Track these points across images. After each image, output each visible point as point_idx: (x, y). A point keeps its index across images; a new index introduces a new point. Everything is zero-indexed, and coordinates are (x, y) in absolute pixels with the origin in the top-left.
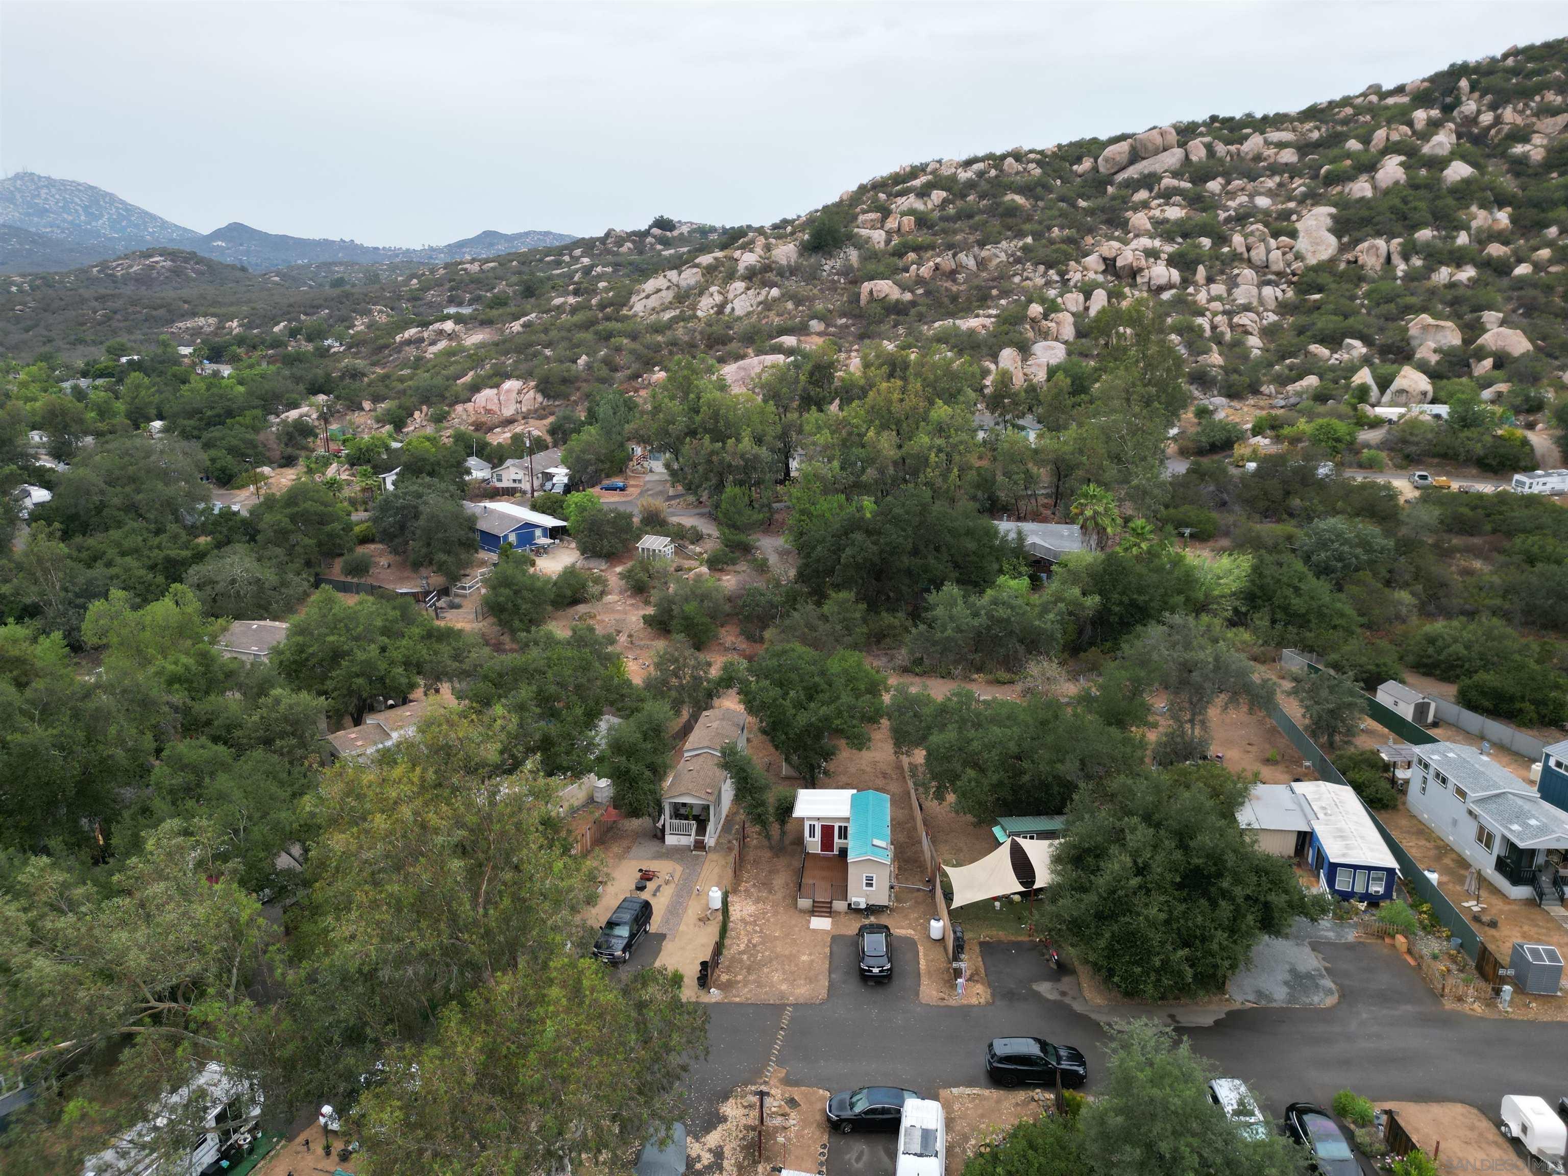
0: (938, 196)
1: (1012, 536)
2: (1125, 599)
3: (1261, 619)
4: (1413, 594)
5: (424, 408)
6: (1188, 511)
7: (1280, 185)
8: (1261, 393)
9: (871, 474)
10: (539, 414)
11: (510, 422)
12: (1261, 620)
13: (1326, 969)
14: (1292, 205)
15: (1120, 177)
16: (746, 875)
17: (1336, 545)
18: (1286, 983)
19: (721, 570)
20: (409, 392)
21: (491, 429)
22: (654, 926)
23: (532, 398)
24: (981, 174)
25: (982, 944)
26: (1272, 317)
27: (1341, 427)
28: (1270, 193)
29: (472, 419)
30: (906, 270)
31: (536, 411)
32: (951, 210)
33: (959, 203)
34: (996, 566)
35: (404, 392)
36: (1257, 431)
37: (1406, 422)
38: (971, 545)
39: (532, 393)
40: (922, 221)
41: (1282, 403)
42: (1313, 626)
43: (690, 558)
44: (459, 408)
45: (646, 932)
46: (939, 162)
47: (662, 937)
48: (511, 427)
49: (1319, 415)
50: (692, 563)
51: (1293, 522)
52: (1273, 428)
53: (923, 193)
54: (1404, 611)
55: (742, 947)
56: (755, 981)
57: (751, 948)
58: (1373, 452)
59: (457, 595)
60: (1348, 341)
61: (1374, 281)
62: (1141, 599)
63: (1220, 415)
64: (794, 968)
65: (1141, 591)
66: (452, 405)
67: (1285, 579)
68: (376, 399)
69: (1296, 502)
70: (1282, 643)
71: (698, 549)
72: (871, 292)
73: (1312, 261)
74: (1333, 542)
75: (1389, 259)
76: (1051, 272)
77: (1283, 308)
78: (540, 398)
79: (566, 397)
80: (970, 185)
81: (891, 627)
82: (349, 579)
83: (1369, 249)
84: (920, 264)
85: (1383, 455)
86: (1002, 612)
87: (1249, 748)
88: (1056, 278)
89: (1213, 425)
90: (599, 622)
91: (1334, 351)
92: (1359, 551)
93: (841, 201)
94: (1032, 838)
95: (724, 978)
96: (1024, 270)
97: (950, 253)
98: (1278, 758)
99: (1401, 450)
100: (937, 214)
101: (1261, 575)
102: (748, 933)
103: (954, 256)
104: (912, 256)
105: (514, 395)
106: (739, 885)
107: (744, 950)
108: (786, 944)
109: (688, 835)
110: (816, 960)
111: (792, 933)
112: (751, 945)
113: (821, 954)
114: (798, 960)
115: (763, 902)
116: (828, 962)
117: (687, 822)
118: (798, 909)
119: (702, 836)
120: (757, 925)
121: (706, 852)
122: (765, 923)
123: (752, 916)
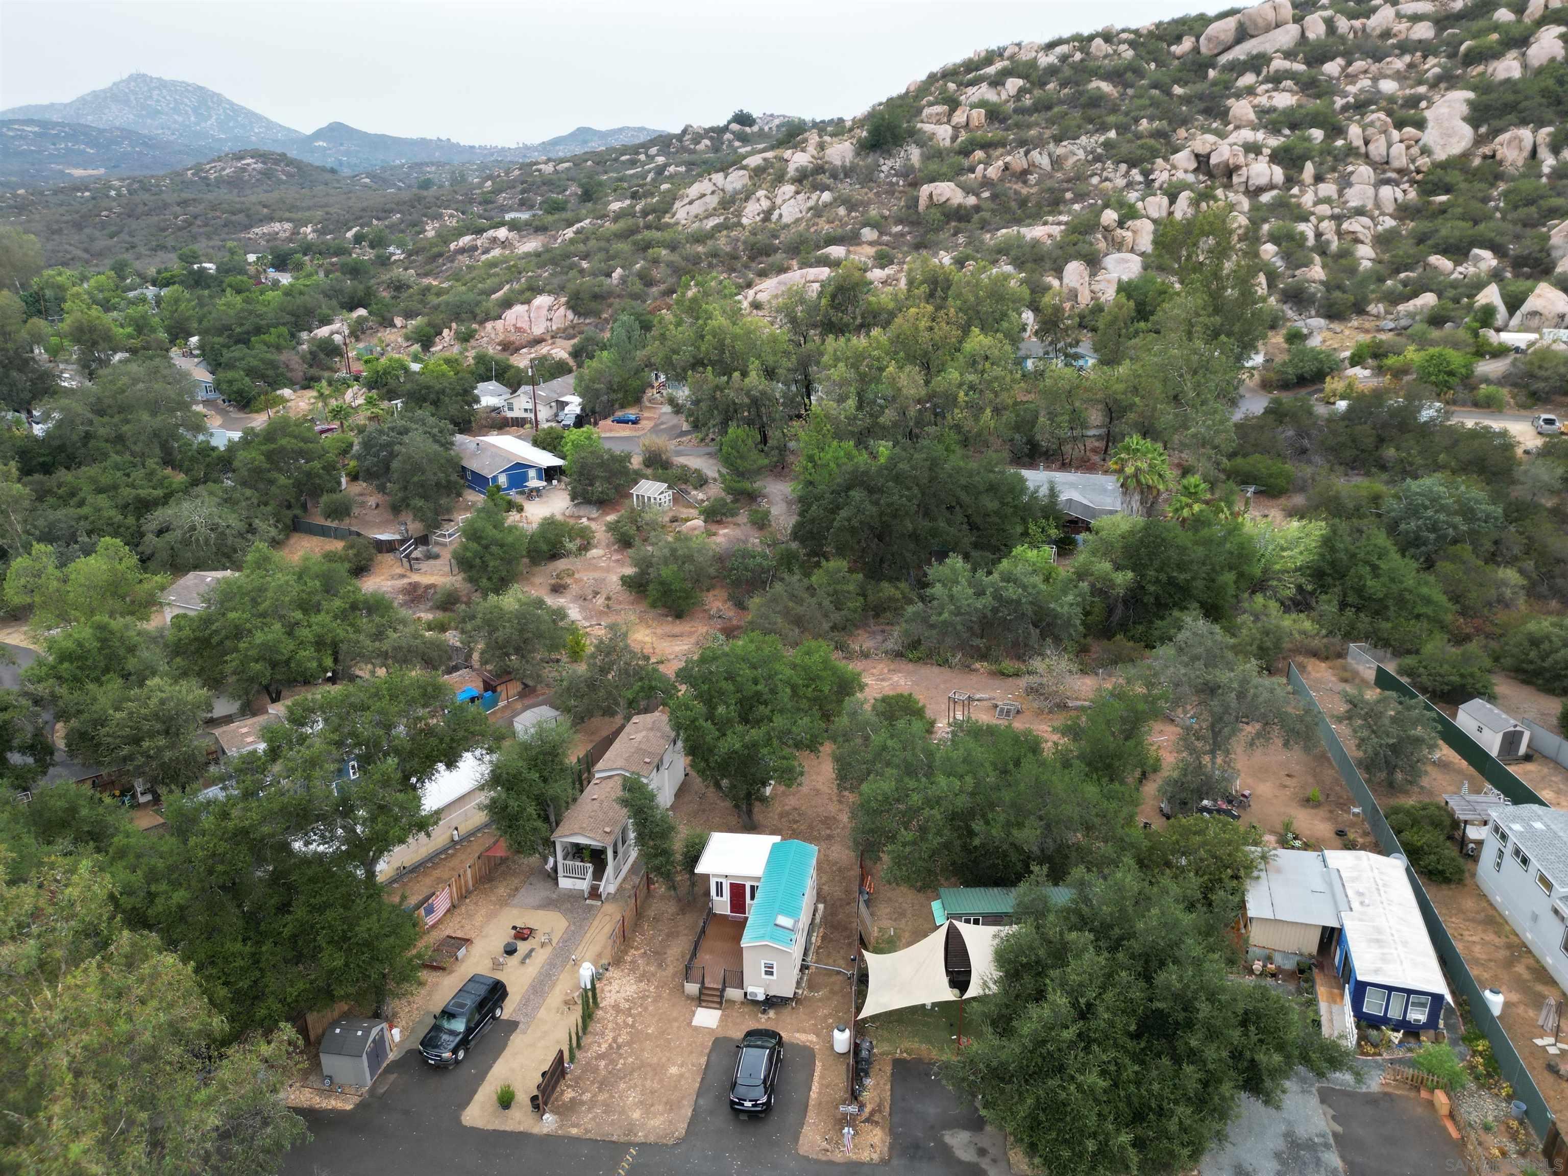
0: (1013, 84)
1: (1044, 491)
2: (1163, 577)
3: (1330, 601)
4: (1521, 571)
5: (454, 325)
6: (1259, 462)
7: (1411, 66)
8: (1367, 313)
9: (888, 416)
10: (566, 333)
11: (538, 341)
12: (1328, 605)
13: (1335, 1135)
14: (1422, 89)
15: (1224, 59)
16: (639, 938)
17: (1430, 513)
18: (1278, 1155)
19: (719, 522)
20: (443, 307)
21: (517, 350)
22: (506, 1012)
23: (563, 316)
24: (1064, 58)
25: (898, 1064)
26: (1389, 223)
27: (1456, 358)
28: (1398, 76)
29: (501, 337)
30: (972, 170)
31: (565, 329)
32: (1027, 101)
33: (1037, 92)
34: (1019, 529)
35: (436, 308)
36: (1356, 360)
37: (1535, 353)
38: (990, 504)
39: (562, 310)
40: (994, 114)
41: (1391, 325)
42: (1391, 612)
43: (690, 505)
44: (489, 325)
45: (494, 1018)
46: (1019, 45)
47: (512, 1026)
48: (538, 347)
49: (1433, 343)
50: (694, 512)
51: (1385, 476)
52: (1375, 356)
53: (997, 82)
54: (1508, 593)
55: (604, 1047)
56: (605, 1104)
57: (616, 1048)
58: (1492, 388)
59: (437, 543)
60: (1476, 251)
61: (1513, 179)
62: (1182, 577)
63: (1315, 342)
64: (656, 1085)
65: (1181, 566)
66: (482, 323)
67: (1362, 555)
68: (409, 315)
69: (1390, 452)
70: (1350, 635)
71: (701, 496)
72: (931, 195)
73: (1441, 155)
74: (1426, 508)
75: (1534, 153)
76: (1135, 172)
77: (1403, 211)
78: (570, 315)
79: (597, 314)
80: (1052, 71)
81: (891, 599)
82: (328, 523)
83: (1510, 142)
84: (987, 163)
85: (1505, 393)
86: (1012, 592)
87: (1288, 782)
88: (1139, 178)
89: (1303, 352)
90: (577, 581)
91: (1457, 263)
92: (1458, 519)
93: (907, 93)
94: (976, 922)
95: (569, 1095)
96: (1103, 169)
97: (1022, 151)
98: (1322, 798)
99: (1526, 386)
100: (1011, 105)
101: (1333, 550)
102: (618, 1028)
103: (1027, 154)
104: (979, 154)
105: (544, 312)
106: (627, 953)
107: (604, 1053)
108: (657, 1047)
109: (583, 879)
110: (687, 1075)
111: (669, 1031)
112: (615, 1046)
113: (695, 1066)
114: (665, 1073)
115: (648, 980)
116: (699, 1080)
117: (582, 864)
118: (685, 994)
119: (599, 880)
120: (631, 1016)
121: (602, 901)
122: (641, 1013)
123: (628, 1000)
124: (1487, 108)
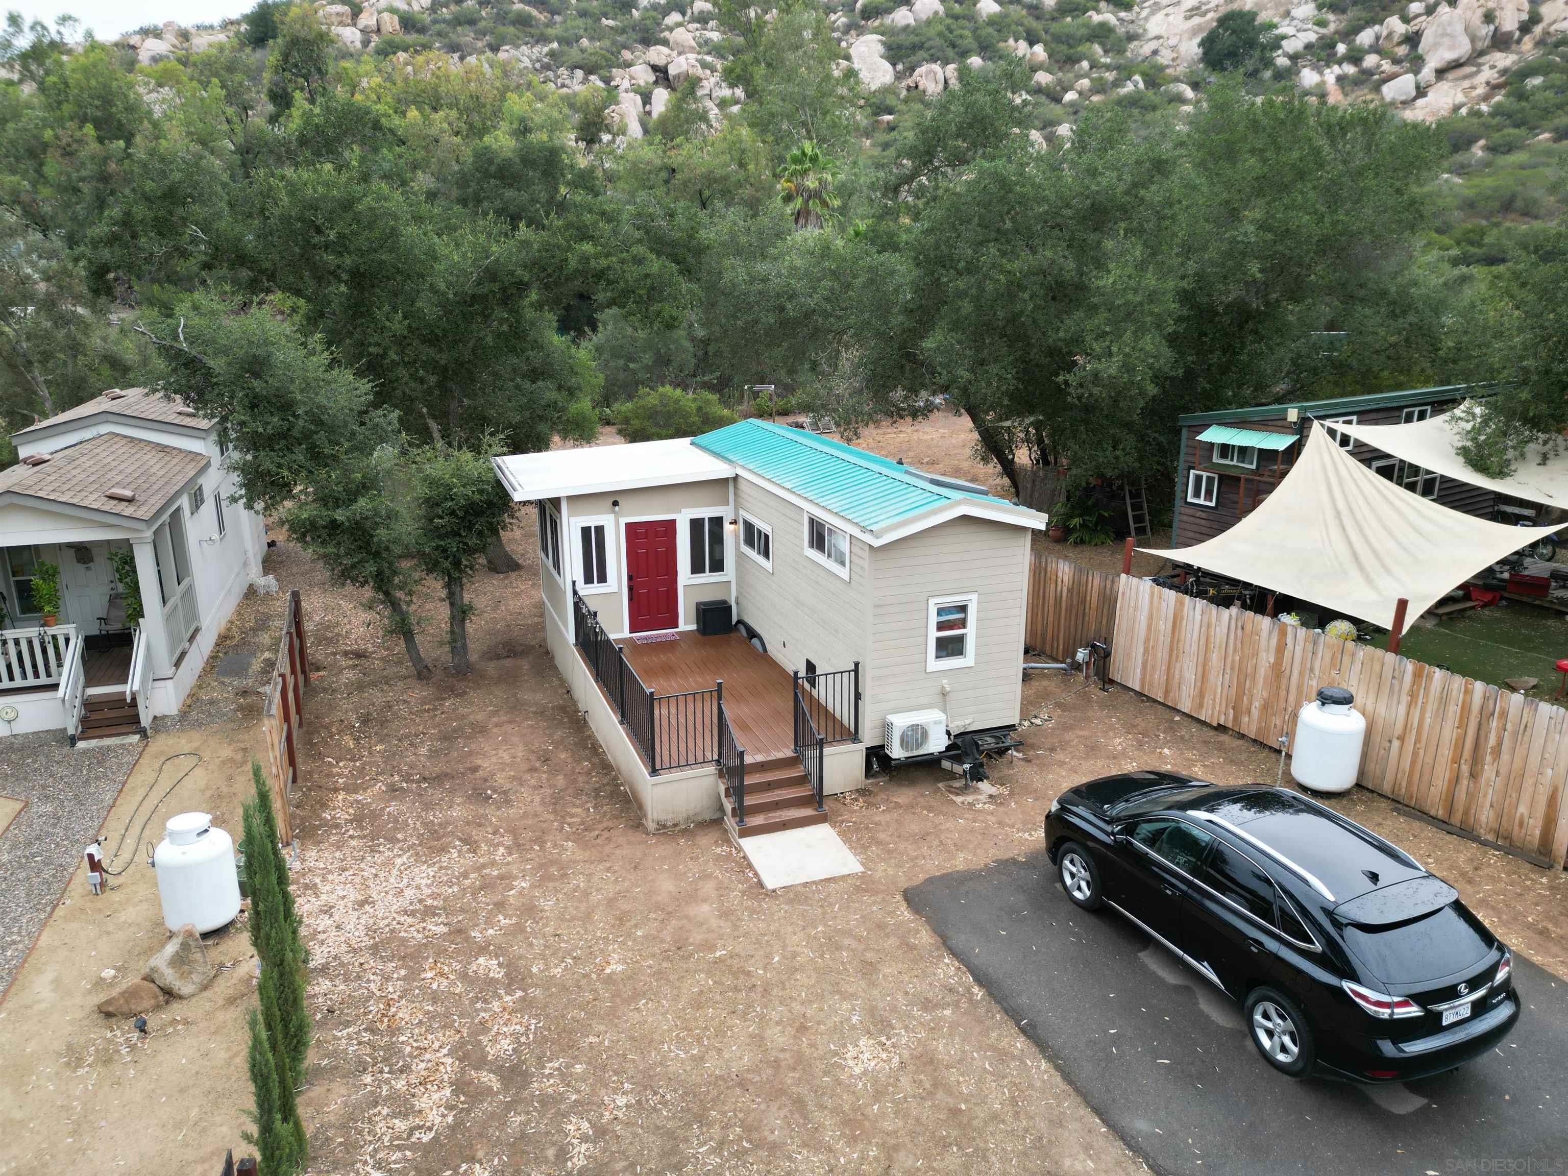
14: (838, 34)
16: (348, 767)
40: (409, 22)
57: (499, 1085)
73: (875, 85)
75: (947, 85)
83: (926, 75)
88: (600, 84)
100: (427, 16)
102: (450, 1011)
104: (402, 56)
106: (324, 805)
107: (453, 1128)
108: (699, 1006)
109: (55, 687)
110: (942, 1048)
111: (697, 937)
112: (489, 1079)
113: (937, 1006)
114: (839, 1083)
115: (465, 841)
116: (1020, 1043)
117: (32, 632)
118: (651, 826)
119: (123, 678)
120: (482, 950)
121: (143, 733)
122: (519, 929)
123: (429, 912)
124: (900, 47)
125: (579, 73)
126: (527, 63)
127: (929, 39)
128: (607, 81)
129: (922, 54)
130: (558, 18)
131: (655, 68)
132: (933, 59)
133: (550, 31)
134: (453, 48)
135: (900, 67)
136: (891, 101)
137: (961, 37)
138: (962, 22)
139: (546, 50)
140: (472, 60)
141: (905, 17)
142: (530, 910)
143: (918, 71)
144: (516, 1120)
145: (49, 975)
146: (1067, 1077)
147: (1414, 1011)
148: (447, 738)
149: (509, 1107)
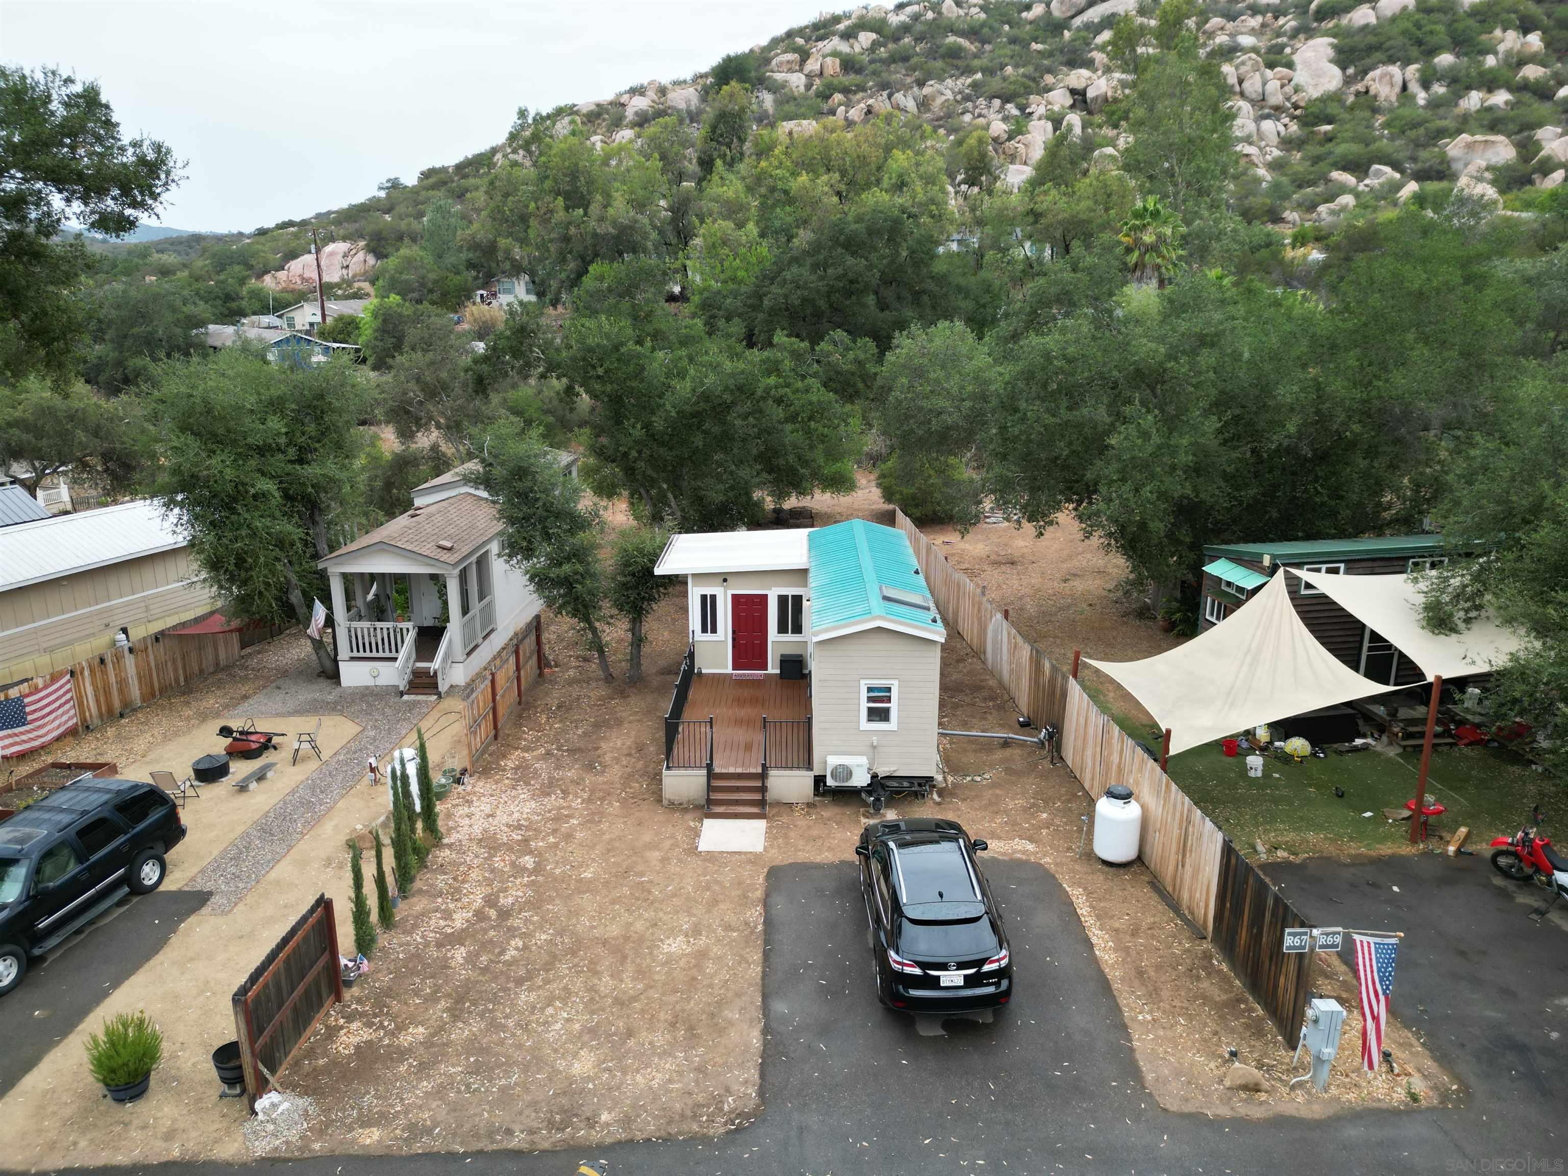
0: (866, 38)
7: (1263, 25)
10: (368, 276)
14: (1284, 40)
15: (1078, 22)
16: (531, 735)
22: (177, 877)
23: (362, 260)
24: (916, 17)
26: (1276, 153)
28: (1253, 32)
29: (284, 286)
30: (833, 112)
31: (365, 273)
32: (882, 52)
33: (891, 46)
39: (361, 255)
40: (849, 64)
44: (268, 276)
46: (866, 8)
47: (191, 901)
53: (849, 35)
60: (1376, 167)
61: (1391, 110)
73: (1315, 94)
75: (1405, 87)
76: (1008, 106)
77: (1287, 143)
78: (371, 260)
80: (905, 29)
83: (1382, 77)
84: (849, 105)
88: (1015, 112)
91: (1360, 180)
95: (352, 1036)
96: (976, 107)
97: (885, 93)
100: (866, 58)
103: (889, 97)
104: (838, 97)
105: (338, 260)
106: (504, 756)
107: (463, 930)
108: (613, 902)
109: (395, 659)
110: (716, 950)
111: (640, 868)
112: (493, 913)
113: (733, 930)
114: (651, 953)
115: (563, 791)
116: (757, 956)
117: (390, 625)
118: (665, 802)
119: (431, 659)
120: (531, 852)
121: (439, 695)
122: (556, 845)
123: (519, 827)
124: (1352, 50)
125: (997, 103)
126: (949, 95)
127: (1389, 39)
128: (1022, 108)
129: (1378, 55)
130: (988, 47)
131: (1073, 92)
132: (1391, 60)
133: (976, 63)
134: (884, 86)
135: (1351, 71)
136: (1333, 109)
137: (1431, 32)
138: (1436, 16)
139: (969, 81)
140: (899, 97)
141: (1366, 15)
142: (569, 837)
143: (1371, 75)
144: (492, 933)
145: (333, 823)
146: (765, 975)
147: (917, 971)
148: (597, 726)
149: (493, 927)
